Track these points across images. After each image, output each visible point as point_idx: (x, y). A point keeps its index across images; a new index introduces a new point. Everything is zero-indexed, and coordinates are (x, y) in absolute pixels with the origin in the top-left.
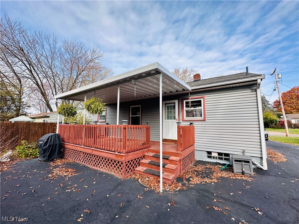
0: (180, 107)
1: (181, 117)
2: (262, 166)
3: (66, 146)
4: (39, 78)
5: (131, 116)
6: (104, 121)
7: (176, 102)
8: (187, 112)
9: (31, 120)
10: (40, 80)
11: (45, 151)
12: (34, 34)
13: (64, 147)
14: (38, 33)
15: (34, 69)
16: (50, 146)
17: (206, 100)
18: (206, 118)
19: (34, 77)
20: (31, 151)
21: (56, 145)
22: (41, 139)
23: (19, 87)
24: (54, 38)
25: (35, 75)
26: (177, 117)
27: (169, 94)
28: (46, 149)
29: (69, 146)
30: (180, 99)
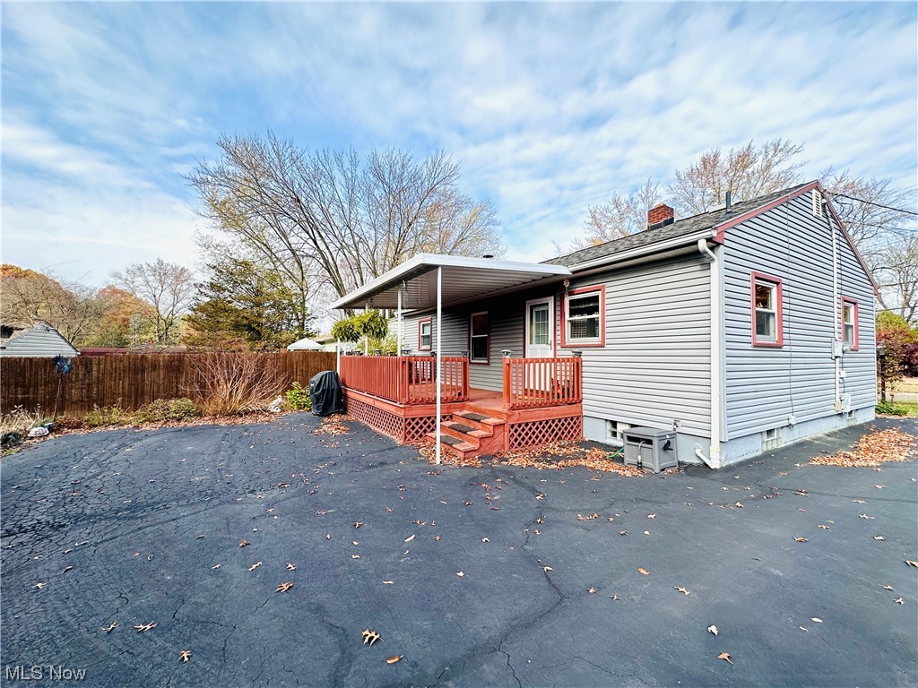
0: (558, 313)
1: (558, 338)
2: (710, 459)
3: (348, 393)
4: (331, 254)
5: (472, 336)
6: (428, 347)
7: (551, 301)
8: (573, 324)
9: (318, 346)
10: (333, 259)
11: (318, 399)
12: (316, 158)
13: (346, 397)
14: (321, 154)
15: (321, 236)
16: (323, 391)
17: (607, 296)
18: (607, 341)
19: (321, 252)
20: (304, 400)
21: (333, 390)
22: (313, 379)
23: (300, 277)
24: (353, 155)
25: (323, 247)
26: (551, 338)
27: (540, 282)
28: (319, 395)
29: (352, 394)
30: (558, 294)
